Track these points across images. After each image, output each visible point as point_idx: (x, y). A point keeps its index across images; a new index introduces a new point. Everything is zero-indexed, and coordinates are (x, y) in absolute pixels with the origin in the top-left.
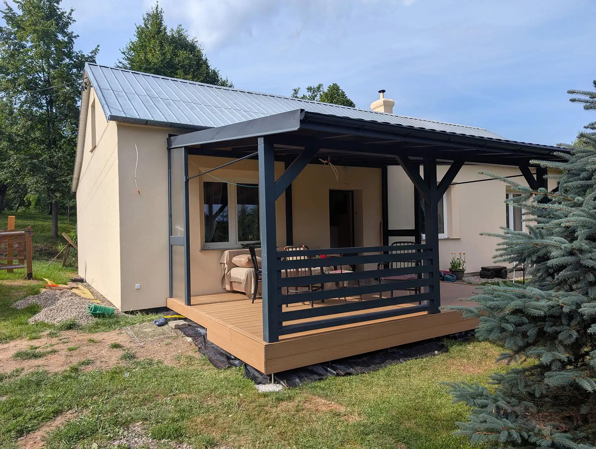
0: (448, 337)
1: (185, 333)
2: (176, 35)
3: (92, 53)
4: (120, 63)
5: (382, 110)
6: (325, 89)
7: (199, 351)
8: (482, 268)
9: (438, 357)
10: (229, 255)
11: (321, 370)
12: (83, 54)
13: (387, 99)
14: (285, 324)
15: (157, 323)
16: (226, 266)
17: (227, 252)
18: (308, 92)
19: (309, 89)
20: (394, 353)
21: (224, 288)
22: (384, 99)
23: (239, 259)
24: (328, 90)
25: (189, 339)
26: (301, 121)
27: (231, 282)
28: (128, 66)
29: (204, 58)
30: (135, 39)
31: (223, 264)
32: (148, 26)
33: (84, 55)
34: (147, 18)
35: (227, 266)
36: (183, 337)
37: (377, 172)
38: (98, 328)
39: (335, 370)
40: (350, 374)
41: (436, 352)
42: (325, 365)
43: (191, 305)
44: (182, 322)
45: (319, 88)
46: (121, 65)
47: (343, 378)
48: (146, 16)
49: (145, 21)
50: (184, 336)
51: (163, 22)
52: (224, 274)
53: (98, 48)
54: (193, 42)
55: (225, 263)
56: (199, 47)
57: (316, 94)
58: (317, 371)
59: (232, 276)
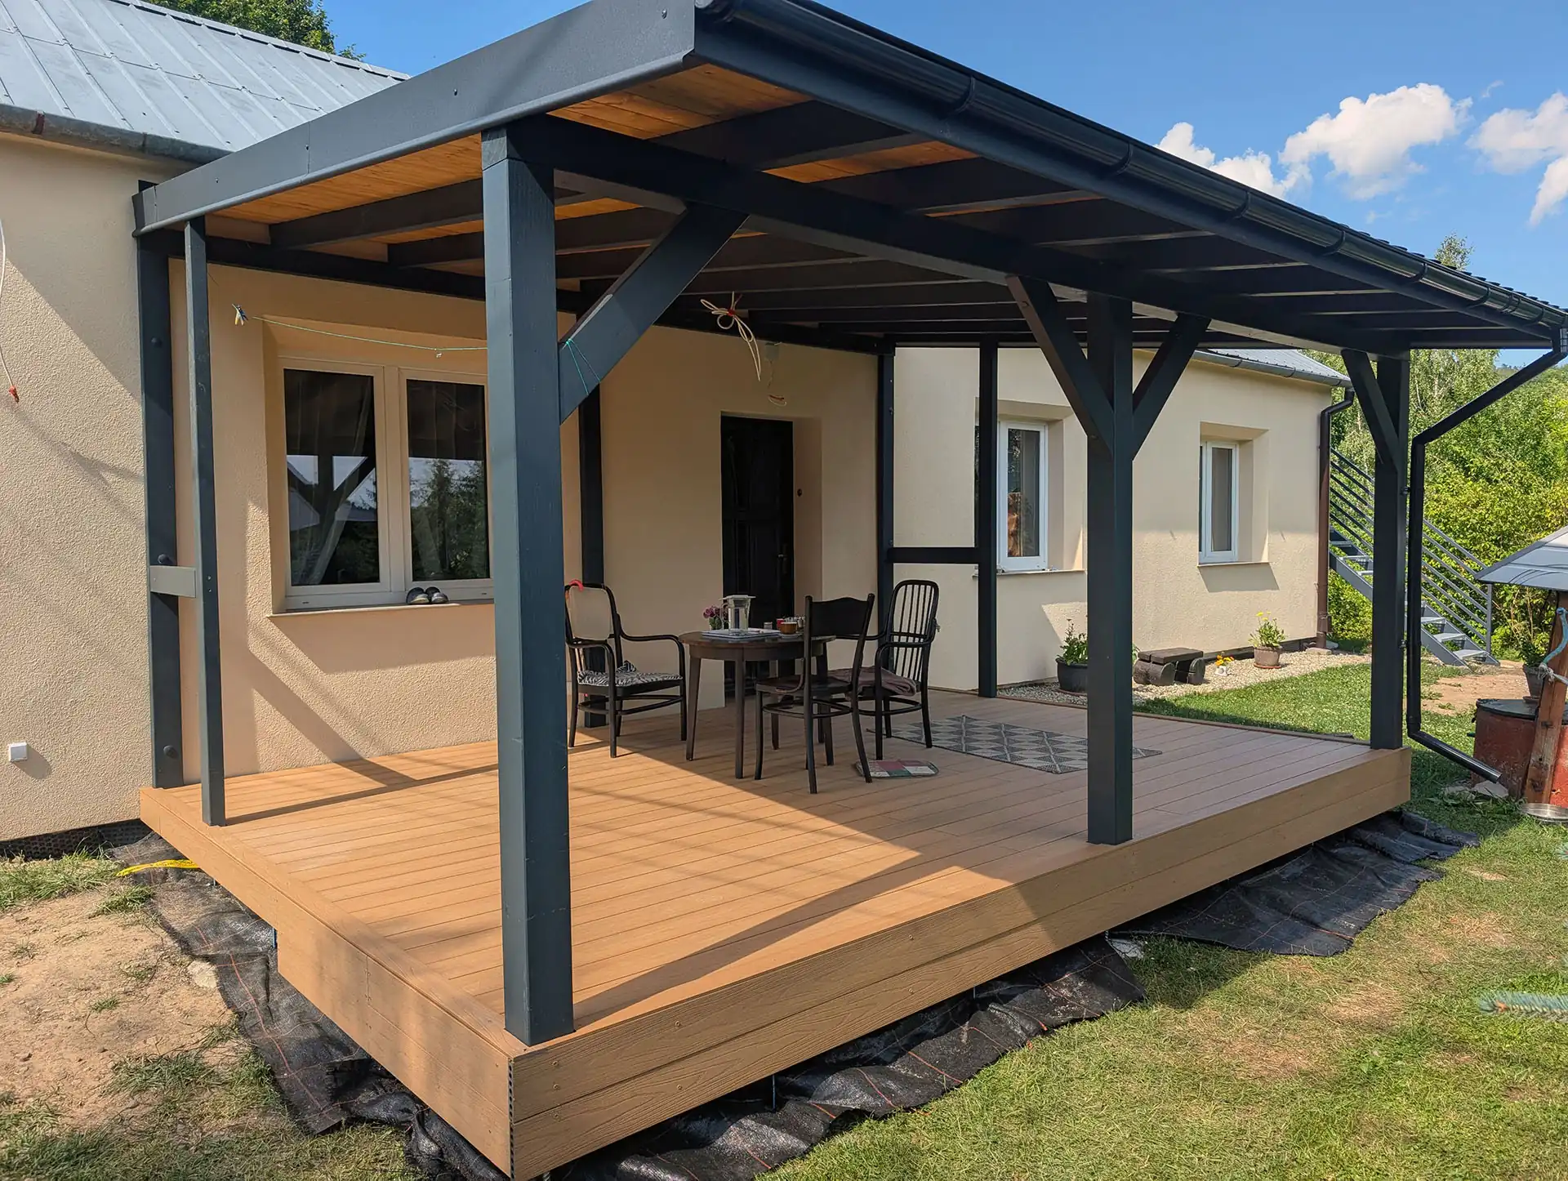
25: (205, 972)
43: (223, 822)
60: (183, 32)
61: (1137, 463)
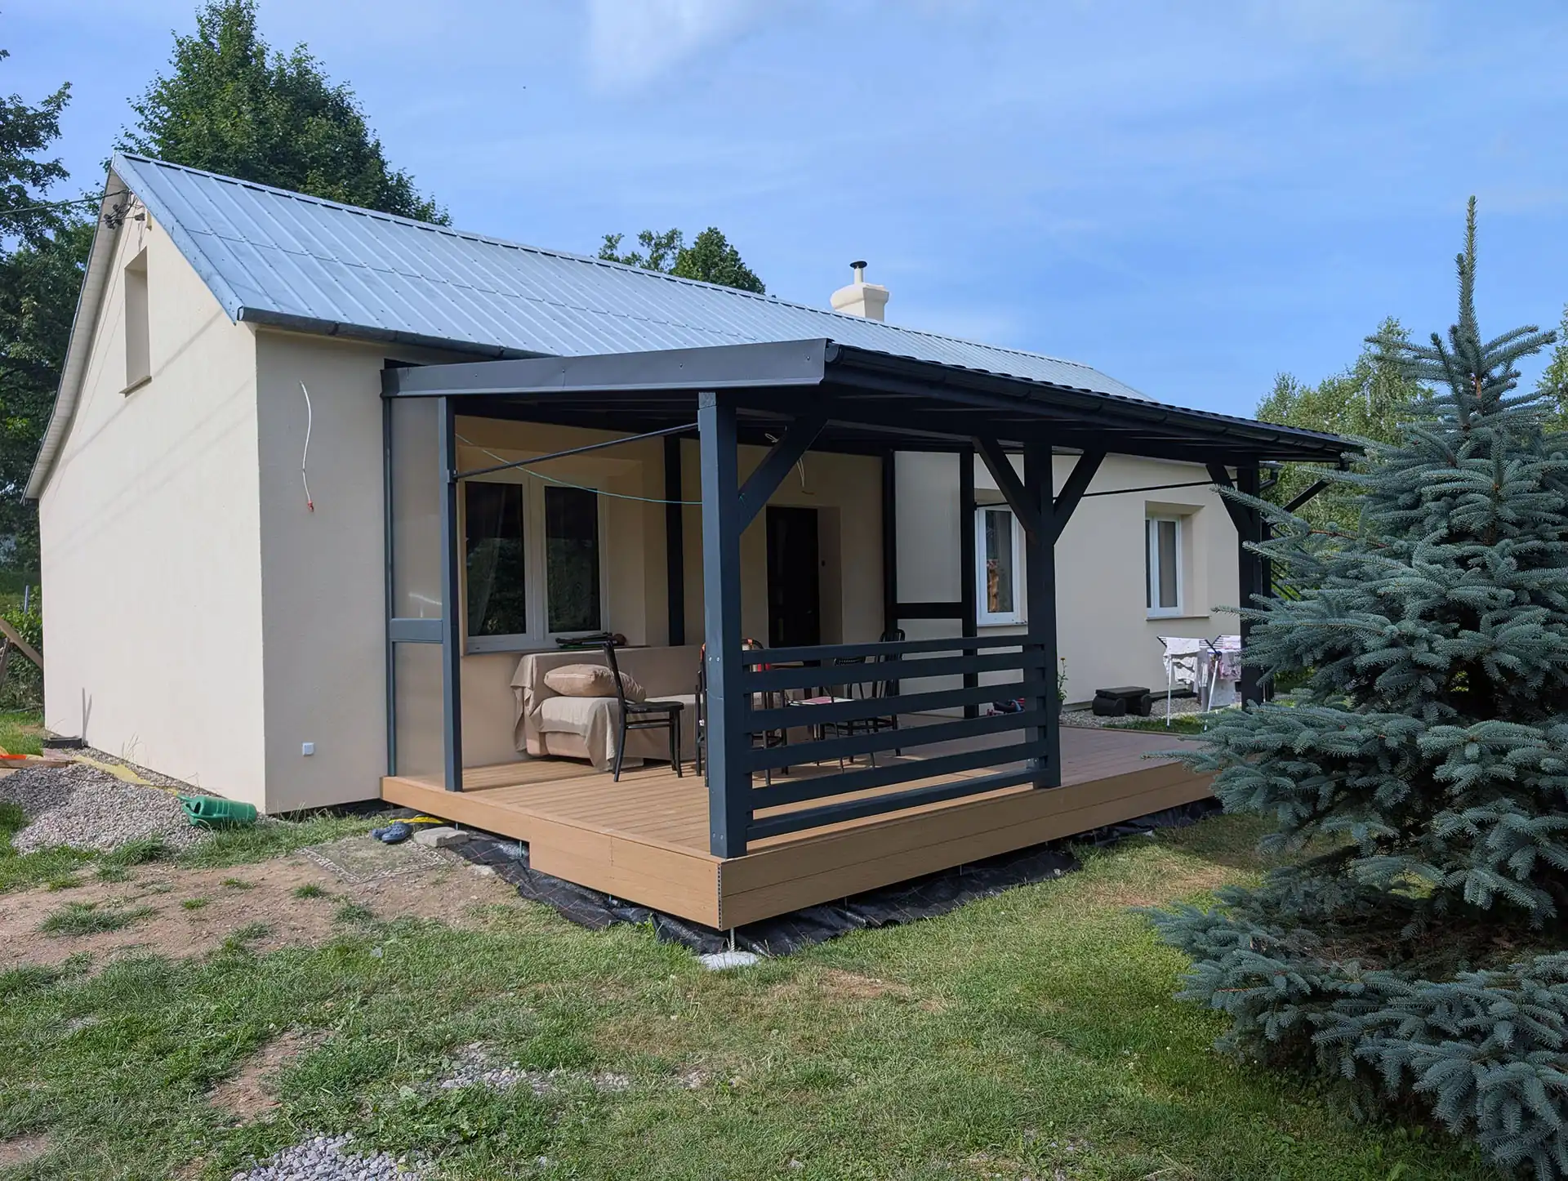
0: (1075, 839)
1: (467, 857)
2: (291, 72)
3: (47, 103)
4: (130, 136)
5: (859, 310)
6: (689, 242)
7: (521, 894)
8: (1098, 692)
9: (1064, 881)
10: (537, 666)
11: (831, 919)
12: (21, 105)
13: (871, 285)
14: (758, 814)
15: (386, 837)
16: (528, 693)
17: (530, 661)
18: (642, 244)
19: (646, 238)
20: (970, 876)
21: (521, 748)
22: (864, 285)
23: (567, 676)
24: (696, 243)
25: (486, 870)
26: (828, 366)
27: (544, 734)
28: (152, 145)
29: (370, 140)
30: (172, 73)
31: (520, 690)
32: (212, 40)
33: (24, 109)
34: (208, 17)
35: (532, 693)
36: (466, 866)
37: (869, 465)
38: (227, 855)
39: (862, 916)
40: (895, 923)
41: (1058, 872)
42: (840, 906)
43: (461, 790)
44: (451, 833)
45: (672, 236)
46: (131, 143)
47: (881, 932)
48: (206, 13)
49: (203, 27)
50: (468, 863)
51: (254, 32)
52: (523, 714)
53: (68, 92)
54: (339, 95)
55: (528, 685)
56: (356, 111)
57: (661, 252)
58: (822, 920)
59: (545, 716)
60: (355, 220)
61: (1059, 546)
